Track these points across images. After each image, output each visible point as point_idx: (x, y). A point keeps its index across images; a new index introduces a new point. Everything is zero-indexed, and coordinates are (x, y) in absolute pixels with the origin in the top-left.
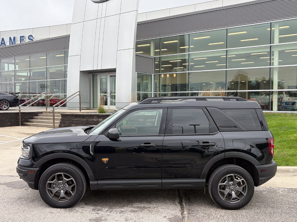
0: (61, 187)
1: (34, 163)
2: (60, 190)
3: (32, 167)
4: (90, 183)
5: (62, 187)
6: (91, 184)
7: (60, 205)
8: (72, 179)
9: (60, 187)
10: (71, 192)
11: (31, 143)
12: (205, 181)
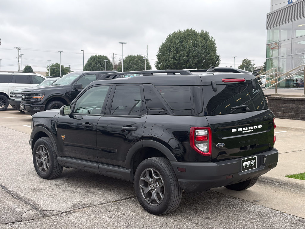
4: (58, 159)
8: (47, 152)
10: (47, 164)
12: (129, 173)
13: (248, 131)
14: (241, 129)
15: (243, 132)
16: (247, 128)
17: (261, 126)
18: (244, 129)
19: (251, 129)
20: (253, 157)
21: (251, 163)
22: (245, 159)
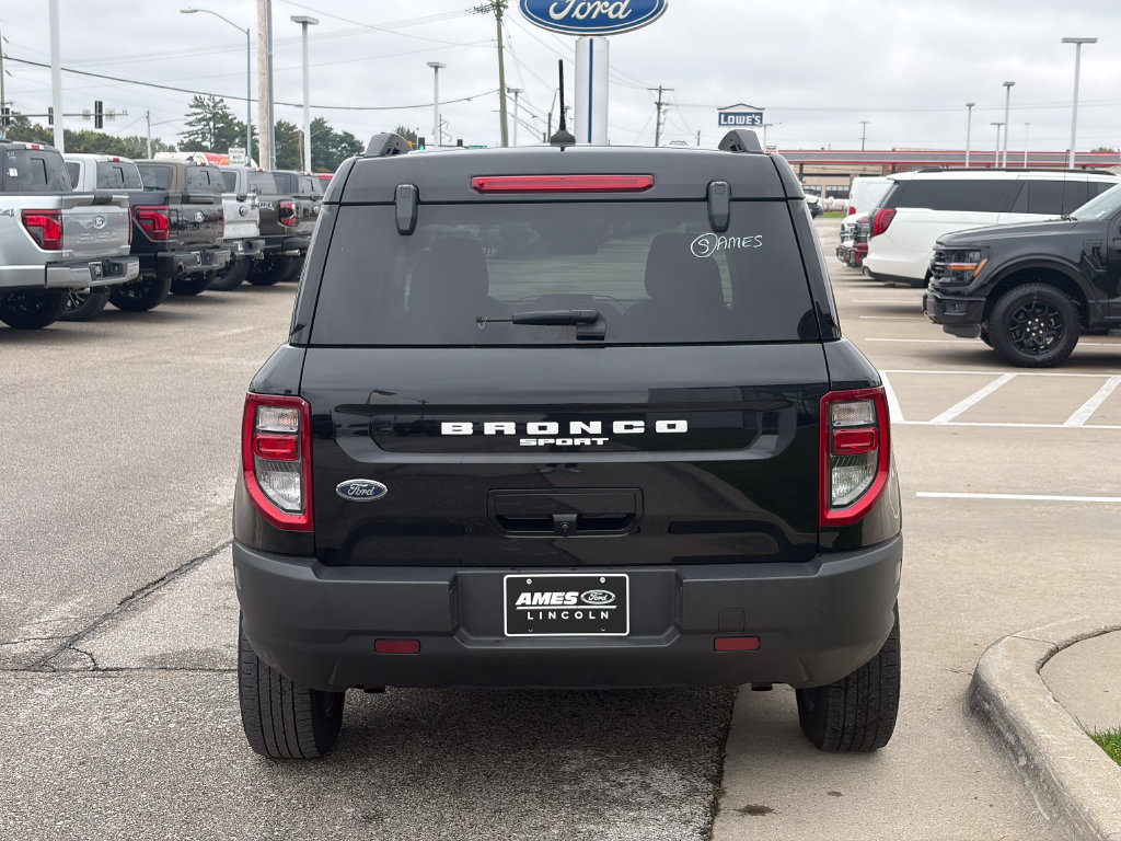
13: (559, 442)
14: (509, 428)
15: (523, 442)
16: (553, 428)
17: (682, 426)
18: (532, 428)
19: (584, 434)
20: (603, 576)
21: (580, 602)
22: (529, 576)
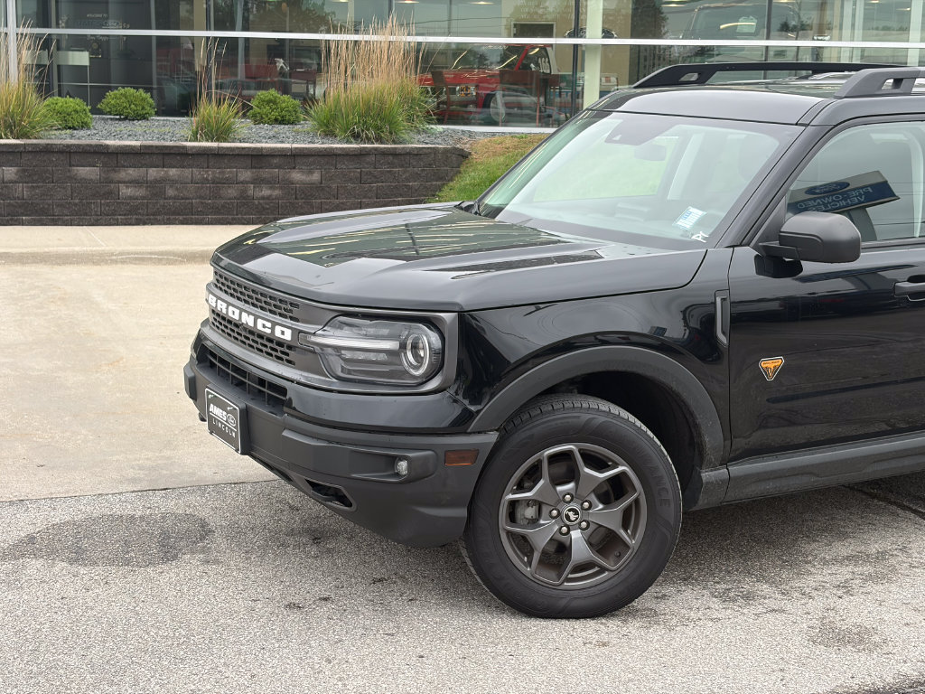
0: (571, 514)
1: (473, 408)
2: (564, 529)
3: (465, 433)
4: (704, 479)
5: (576, 513)
6: (707, 483)
7: (576, 604)
8: (620, 469)
9: (568, 517)
10: (622, 533)
11: (457, 309)
